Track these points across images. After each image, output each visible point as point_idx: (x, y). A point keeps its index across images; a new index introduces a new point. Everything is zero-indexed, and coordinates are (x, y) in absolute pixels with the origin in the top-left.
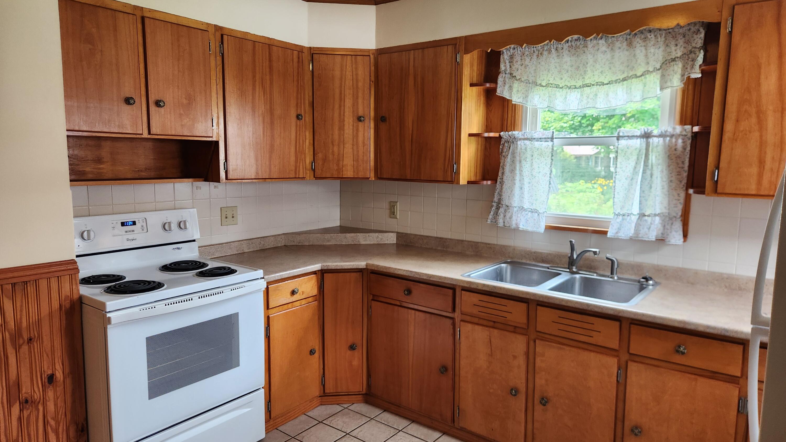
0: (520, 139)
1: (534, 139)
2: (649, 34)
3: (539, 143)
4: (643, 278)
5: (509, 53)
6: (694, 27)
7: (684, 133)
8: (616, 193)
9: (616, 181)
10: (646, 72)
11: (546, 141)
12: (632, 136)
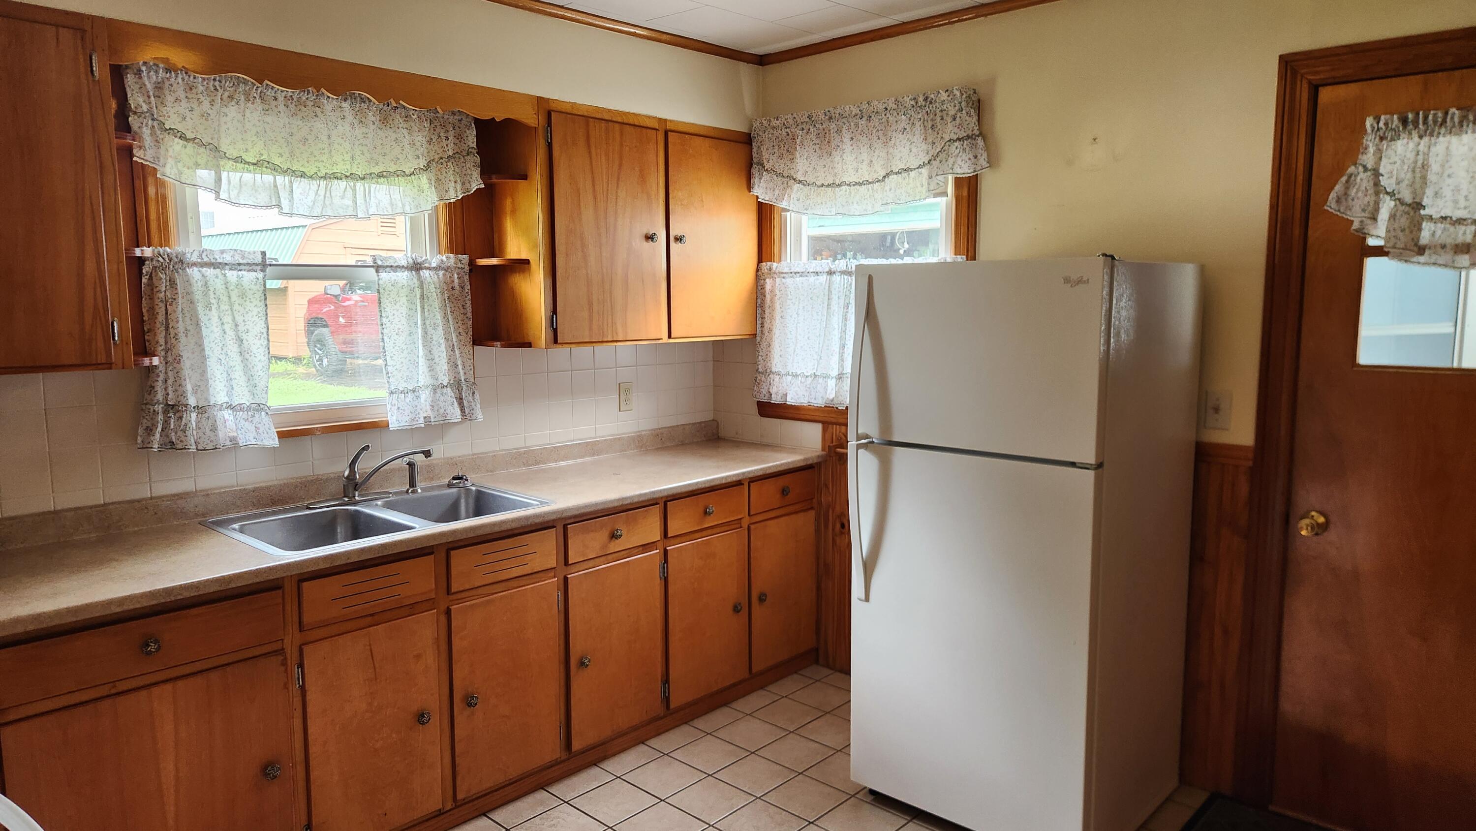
0: (194, 264)
1: (226, 264)
3: (235, 273)
4: (454, 478)
6: (467, 118)
7: (460, 265)
8: (388, 358)
9: (385, 338)
10: (418, 171)
11: (249, 271)
12: (397, 267)
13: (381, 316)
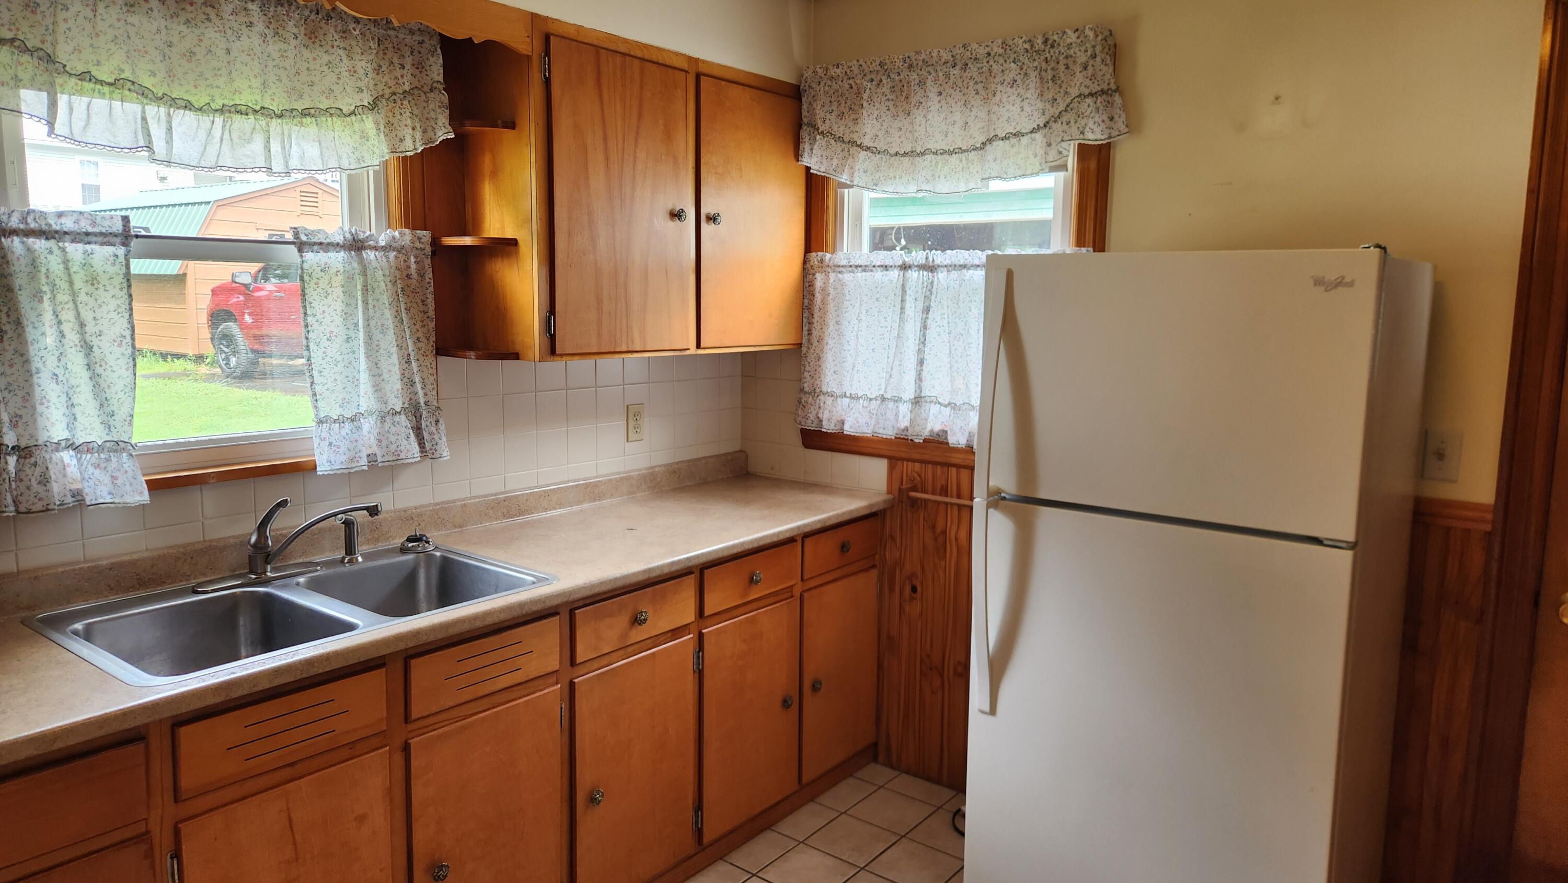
1: (66, 233)
2: (354, 25)
3: (80, 246)
4: (409, 540)
7: (418, 245)
8: (315, 373)
9: (311, 345)
10: (360, 109)
11: (102, 244)
12: (329, 244)
13: (305, 313)
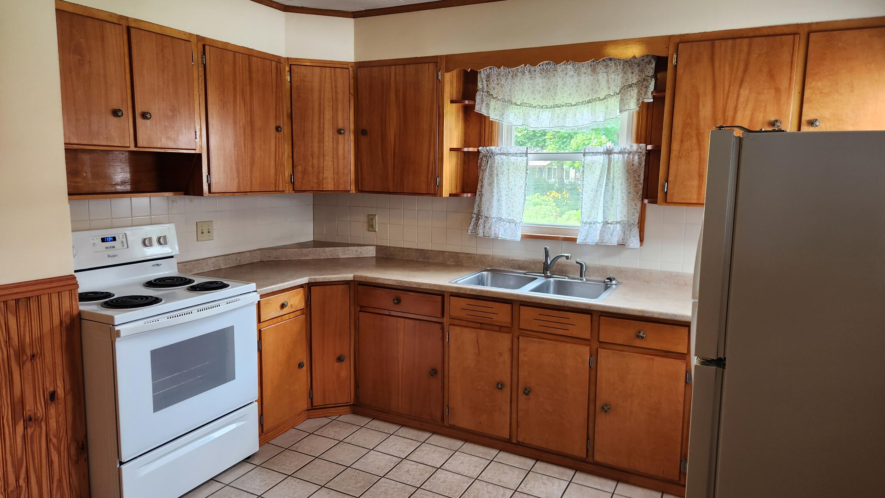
0: (497, 154)
1: (510, 154)
2: (610, 62)
3: (514, 157)
4: (608, 279)
5: (486, 73)
6: (647, 58)
7: (640, 150)
8: (583, 204)
10: (608, 96)
11: (520, 156)
12: (596, 153)
13: (583, 180)
